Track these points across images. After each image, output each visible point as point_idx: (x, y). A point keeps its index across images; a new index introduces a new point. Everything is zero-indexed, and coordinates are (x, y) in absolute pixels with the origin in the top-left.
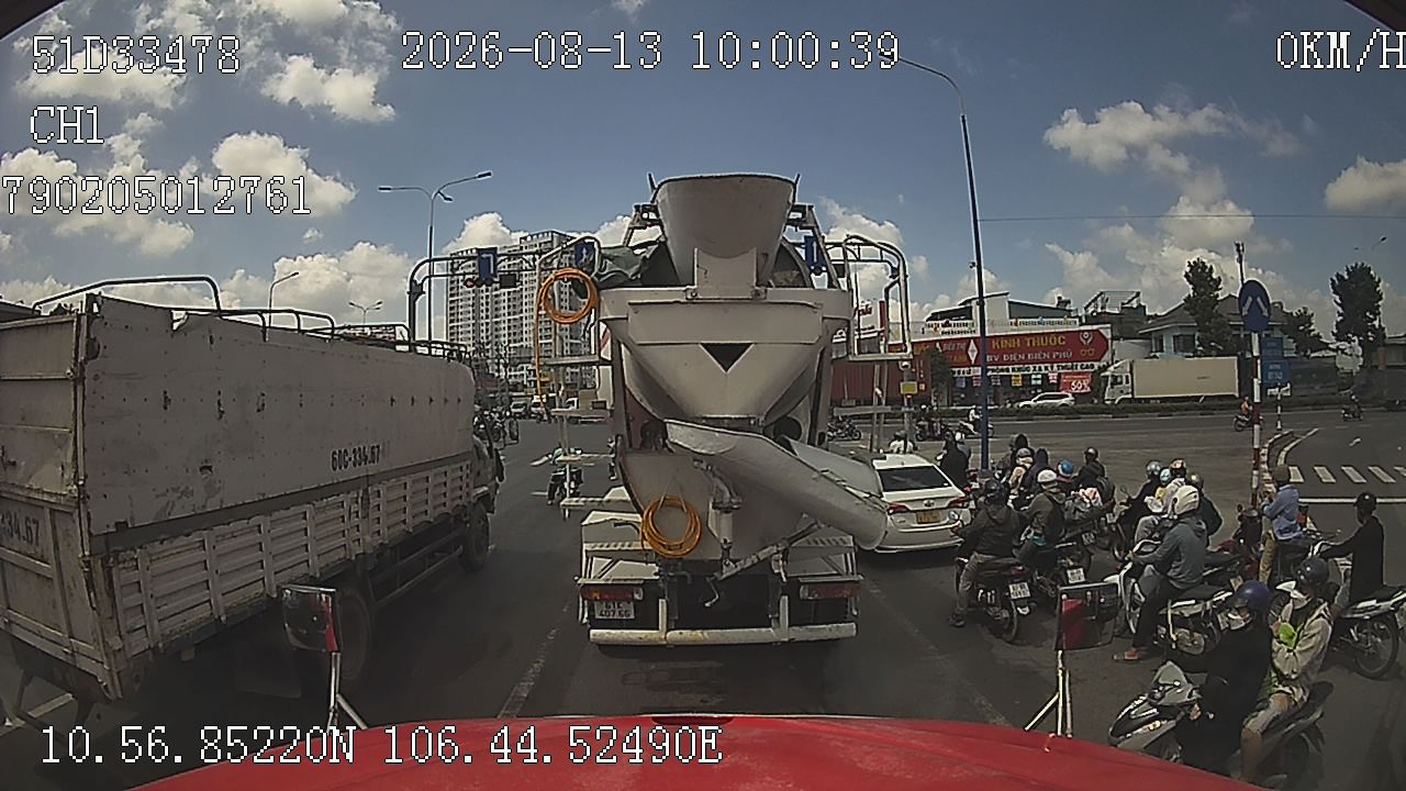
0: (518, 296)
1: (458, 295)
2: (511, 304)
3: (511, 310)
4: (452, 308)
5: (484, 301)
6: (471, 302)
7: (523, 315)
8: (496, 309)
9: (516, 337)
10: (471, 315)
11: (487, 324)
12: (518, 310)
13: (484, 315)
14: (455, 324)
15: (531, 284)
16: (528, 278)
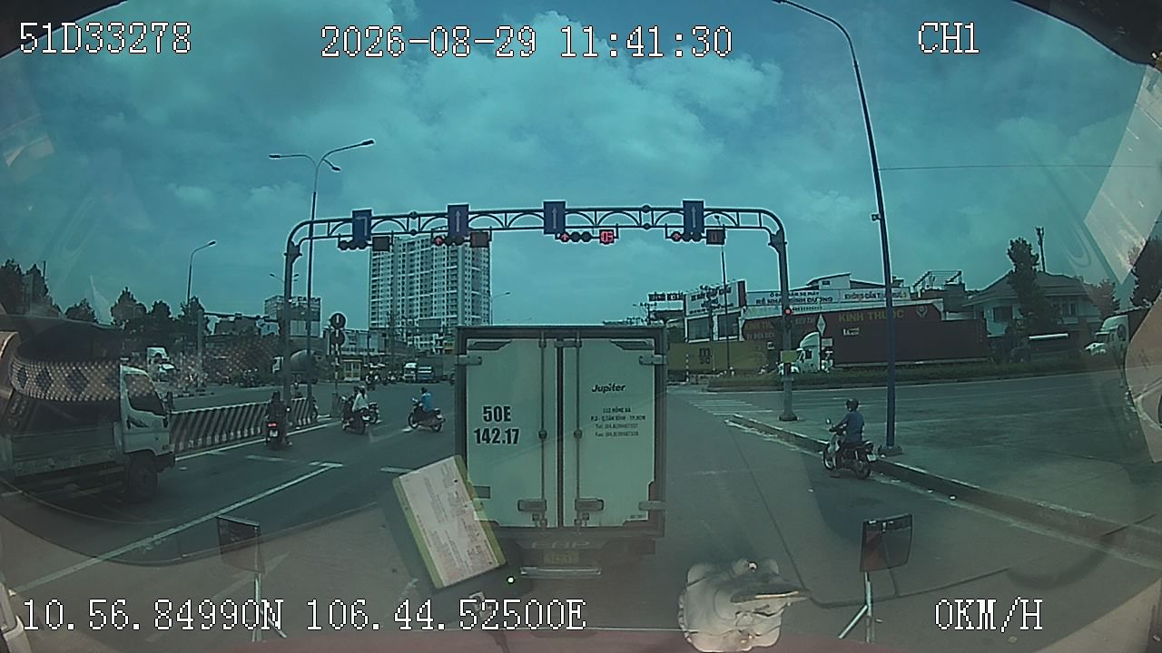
1: (378, 275)
2: (423, 284)
3: (423, 289)
4: (374, 287)
5: (400, 281)
6: (390, 283)
7: (433, 294)
8: (411, 288)
9: (428, 312)
10: (389, 293)
11: (403, 300)
13: (400, 293)
14: (376, 300)
15: (440, 268)
16: (438, 264)
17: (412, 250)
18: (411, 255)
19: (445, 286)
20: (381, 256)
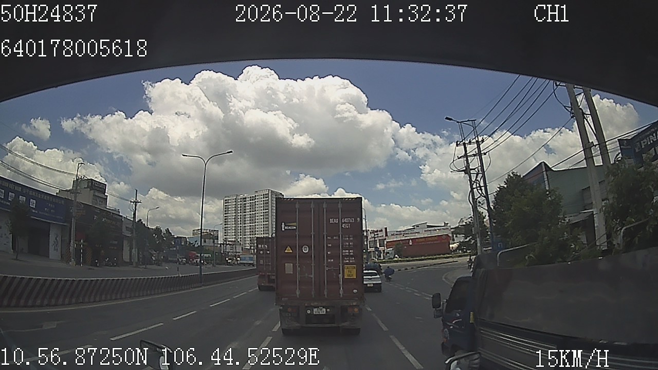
0: (254, 216)
1: (228, 213)
2: (251, 219)
3: (251, 221)
4: (225, 219)
5: (239, 217)
6: (234, 217)
7: (257, 224)
8: (245, 221)
9: (254, 233)
10: (234, 223)
11: (241, 227)
12: (254, 221)
13: (239, 223)
14: (227, 226)
15: (260, 211)
16: (258, 209)
17: (245, 201)
18: (245, 204)
19: (262, 220)
20: (230, 204)
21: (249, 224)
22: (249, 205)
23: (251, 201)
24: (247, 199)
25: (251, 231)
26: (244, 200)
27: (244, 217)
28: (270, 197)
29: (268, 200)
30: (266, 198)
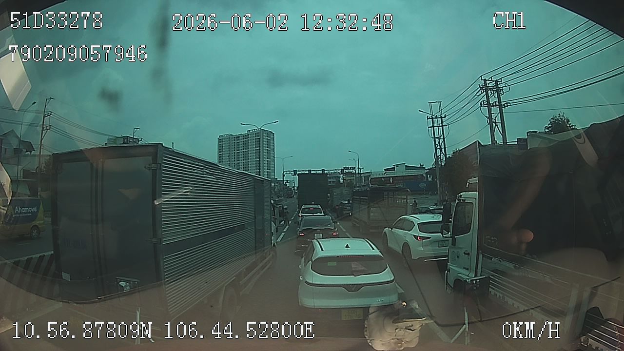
0: (247, 153)
1: (222, 151)
2: (244, 156)
3: (244, 158)
5: (233, 155)
7: (249, 160)
8: (238, 158)
11: (234, 163)
12: (247, 158)
15: (252, 149)
16: (251, 147)
18: (238, 142)
19: (255, 157)
20: (223, 143)
21: (242, 161)
22: (242, 143)
23: (244, 140)
24: (240, 138)
25: (245, 166)
26: (238, 139)
27: (237, 154)
28: (261, 136)
29: (259, 139)
30: (258, 136)
